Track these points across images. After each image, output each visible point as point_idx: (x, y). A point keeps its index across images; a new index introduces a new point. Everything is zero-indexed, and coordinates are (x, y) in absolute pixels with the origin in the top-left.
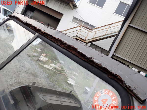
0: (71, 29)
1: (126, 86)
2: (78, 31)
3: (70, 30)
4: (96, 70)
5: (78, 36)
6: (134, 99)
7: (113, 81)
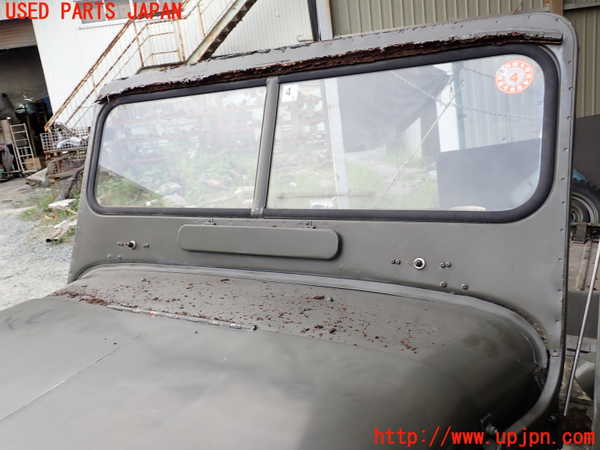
0: (104, 54)
1: (532, 38)
2: (135, 46)
3: (104, 60)
4: (471, 50)
5: (150, 65)
6: (549, 46)
7: (507, 47)
